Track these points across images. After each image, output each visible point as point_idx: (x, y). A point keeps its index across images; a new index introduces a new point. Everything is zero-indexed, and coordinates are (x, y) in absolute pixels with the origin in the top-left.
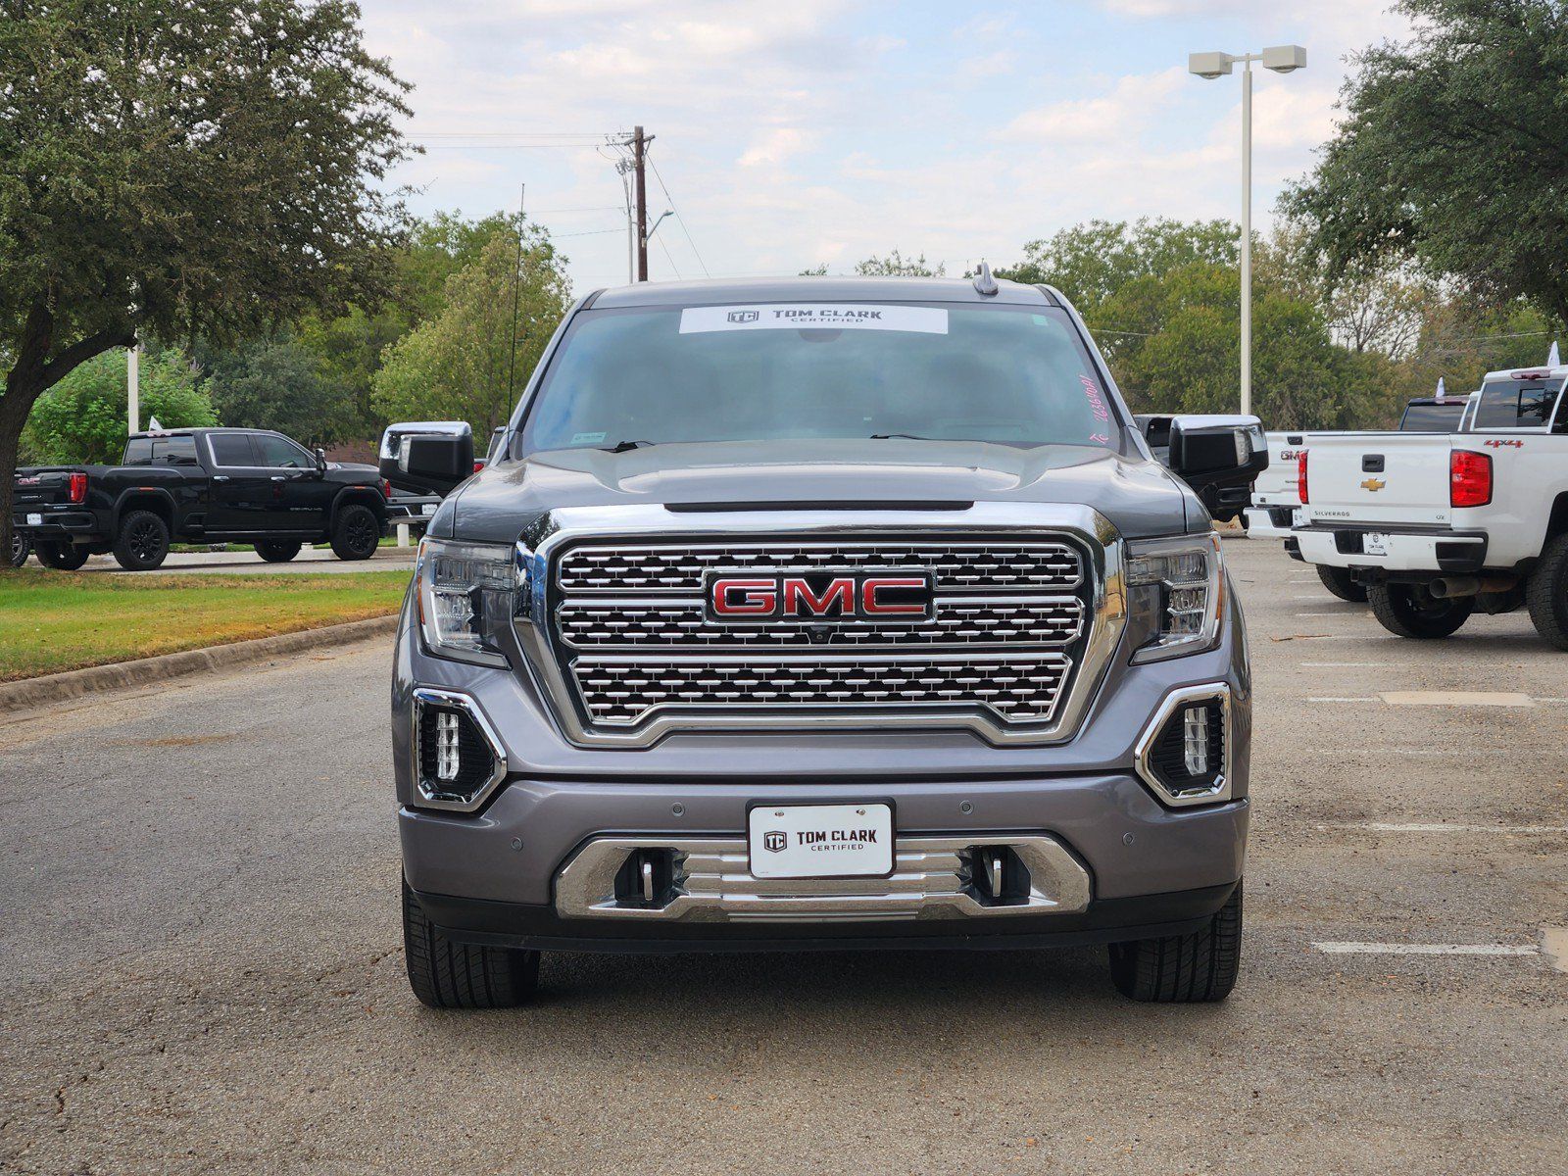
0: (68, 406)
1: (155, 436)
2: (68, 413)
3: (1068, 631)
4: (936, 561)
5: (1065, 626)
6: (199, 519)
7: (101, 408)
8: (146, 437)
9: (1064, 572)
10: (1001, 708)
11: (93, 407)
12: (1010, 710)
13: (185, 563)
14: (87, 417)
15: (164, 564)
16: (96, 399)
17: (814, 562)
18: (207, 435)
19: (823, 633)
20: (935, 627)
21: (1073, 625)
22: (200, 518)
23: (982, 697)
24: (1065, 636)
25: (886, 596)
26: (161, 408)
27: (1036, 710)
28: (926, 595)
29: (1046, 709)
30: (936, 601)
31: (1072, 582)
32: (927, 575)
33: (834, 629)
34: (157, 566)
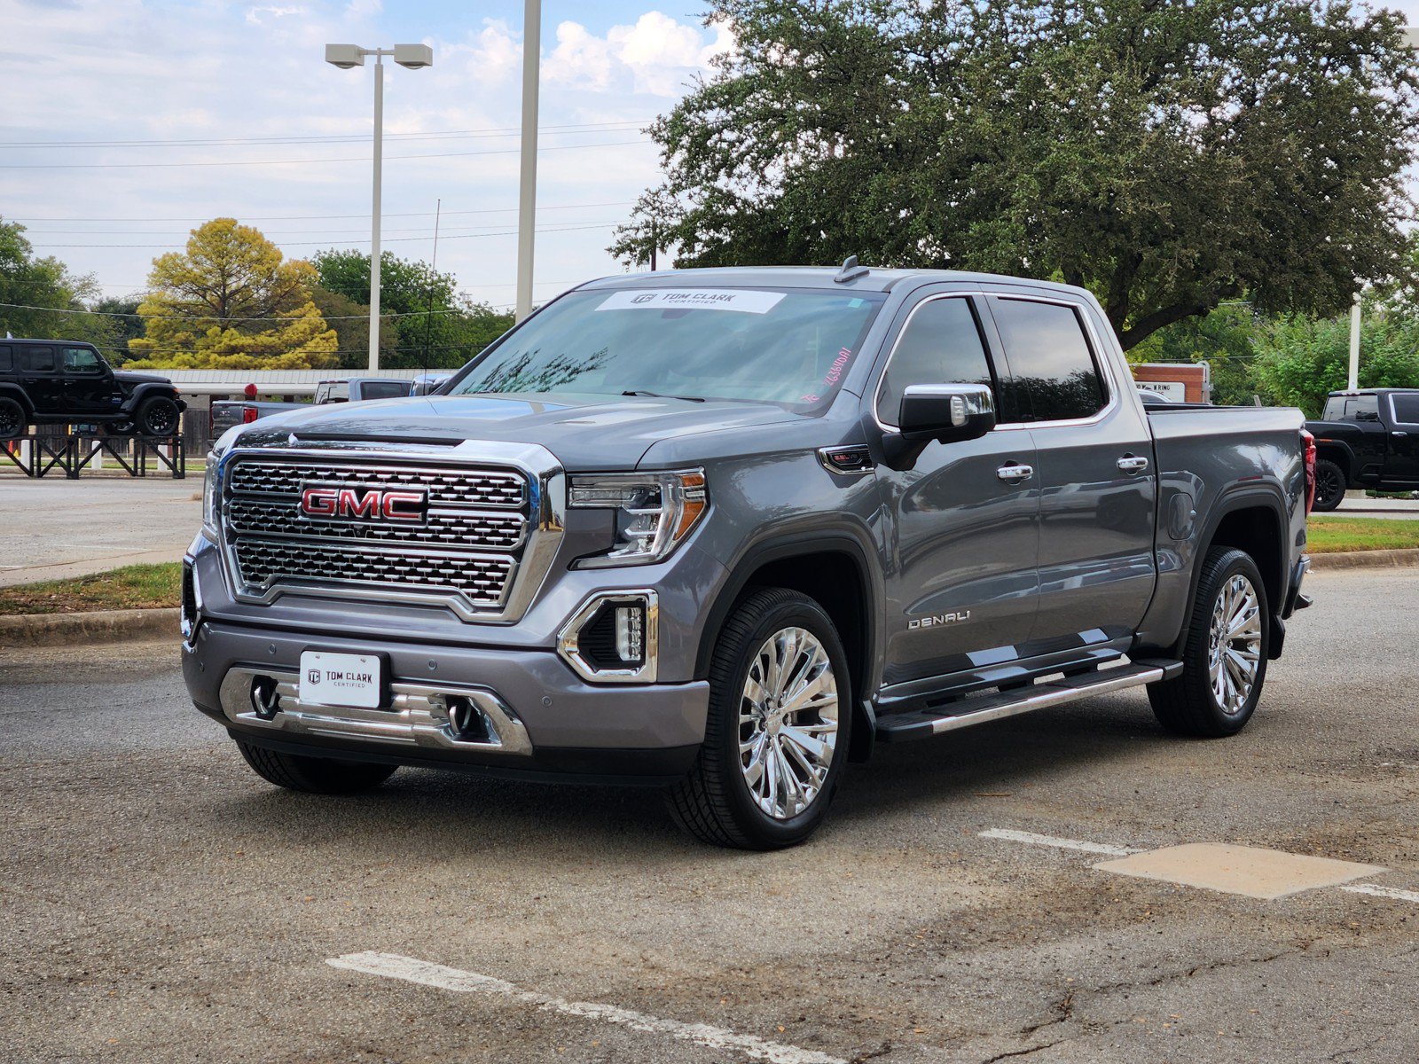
0: (1307, 367)
1: (1348, 395)
2: (1308, 373)
3: (513, 539)
4: (431, 483)
5: (512, 535)
6: (1376, 469)
7: (1337, 370)
8: (1341, 395)
9: (513, 495)
10: (468, 594)
11: (1329, 368)
12: (474, 596)
13: (1359, 508)
14: (1324, 377)
15: (1338, 507)
16: (1333, 362)
17: (360, 479)
18: (1390, 396)
19: (361, 530)
20: (426, 531)
21: (517, 535)
22: (1377, 467)
23: (456, 585)
24: (511, 543)
25: (399, 506)
26: (1390, 370)
27: (491, 597)
28: (423, 507)
29: (497, 597)
30: (430, 511)
31: (517, 502)
32: (425, 493)
33: (368, 527)
34: (1332, 509)
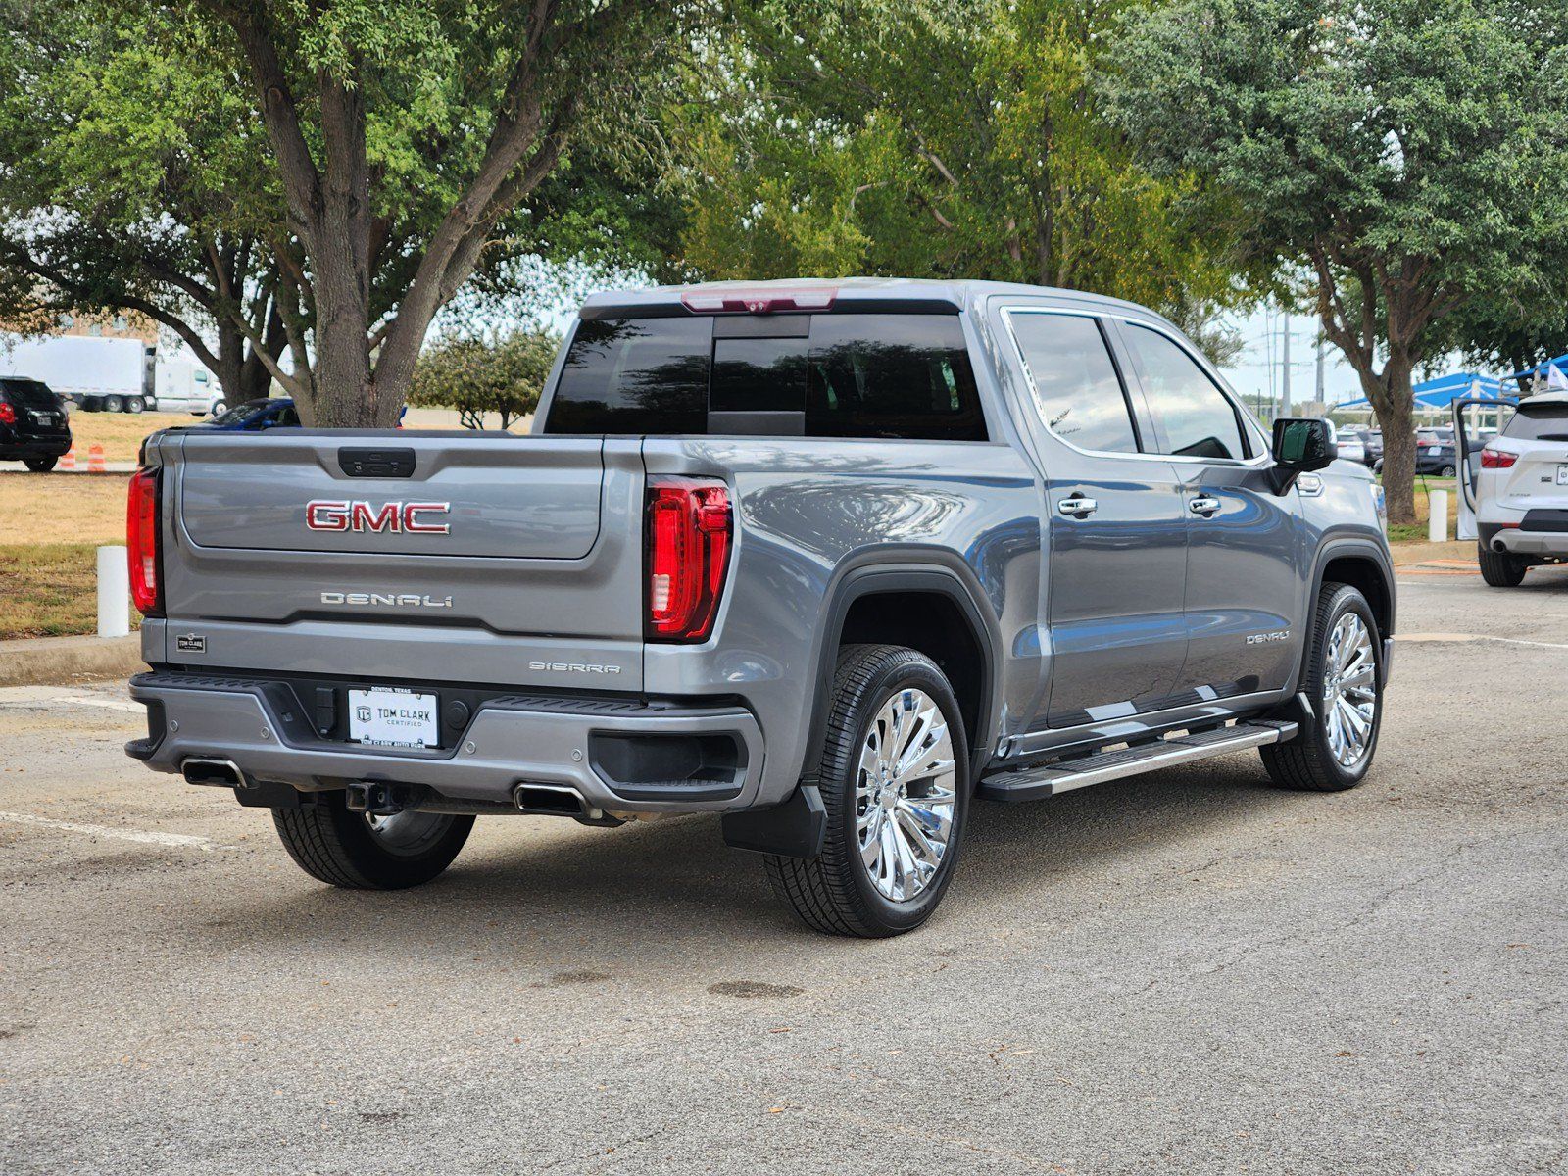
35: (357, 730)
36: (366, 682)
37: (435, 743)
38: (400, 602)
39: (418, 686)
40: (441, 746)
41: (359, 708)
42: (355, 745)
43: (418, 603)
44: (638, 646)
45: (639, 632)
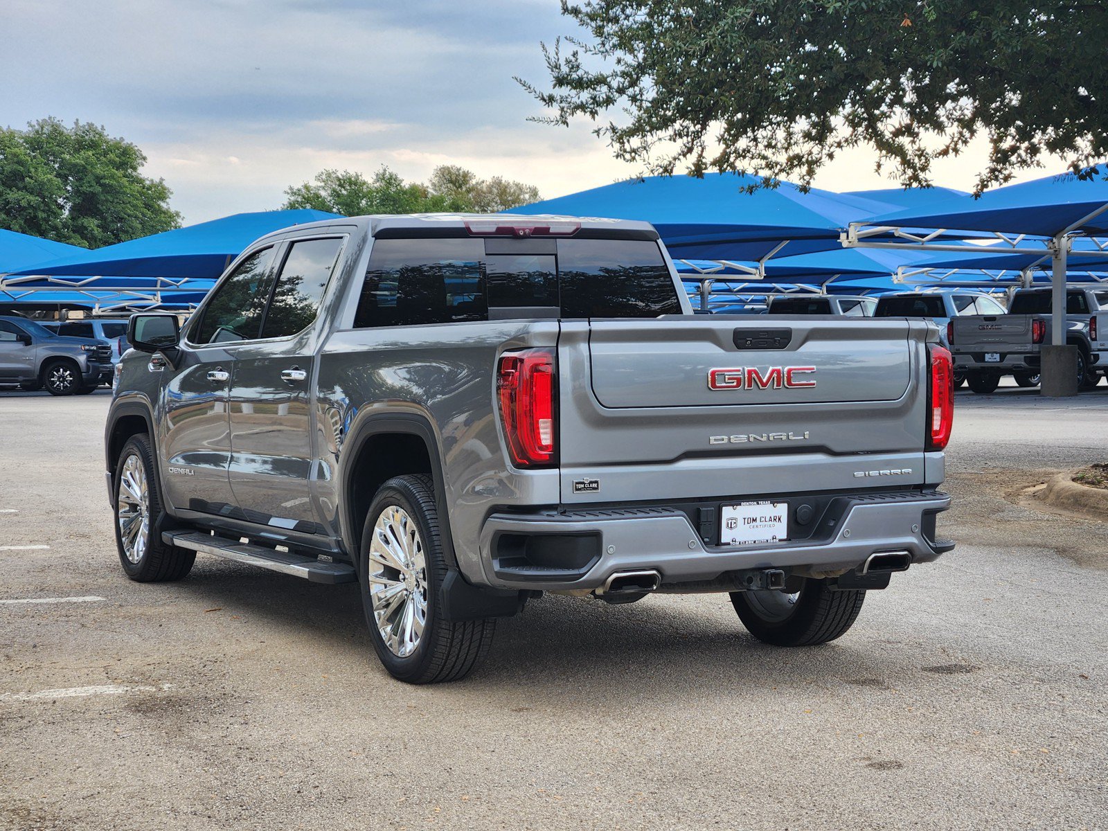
35: (726, 536)
36: (735, 500)
37: (785, 537)
38: (771, 438)
39: (774, 498)
40: (788, 539)
41: (728, 519)
42: (726, 547)
43: (784, 438)
44: (920, 455)
45: (923, 446)
